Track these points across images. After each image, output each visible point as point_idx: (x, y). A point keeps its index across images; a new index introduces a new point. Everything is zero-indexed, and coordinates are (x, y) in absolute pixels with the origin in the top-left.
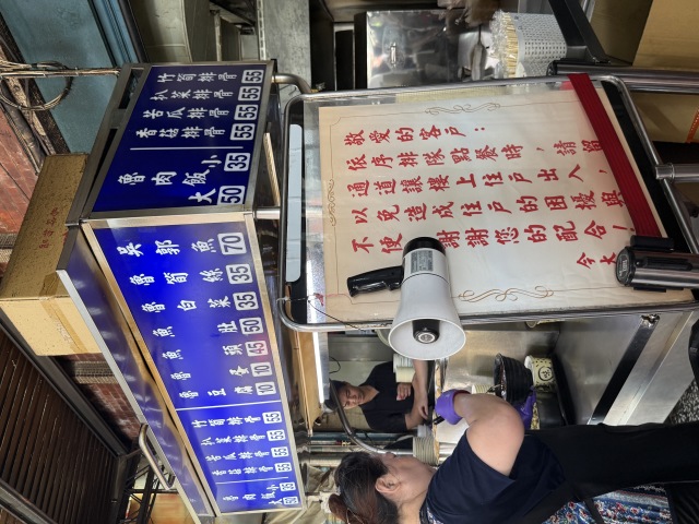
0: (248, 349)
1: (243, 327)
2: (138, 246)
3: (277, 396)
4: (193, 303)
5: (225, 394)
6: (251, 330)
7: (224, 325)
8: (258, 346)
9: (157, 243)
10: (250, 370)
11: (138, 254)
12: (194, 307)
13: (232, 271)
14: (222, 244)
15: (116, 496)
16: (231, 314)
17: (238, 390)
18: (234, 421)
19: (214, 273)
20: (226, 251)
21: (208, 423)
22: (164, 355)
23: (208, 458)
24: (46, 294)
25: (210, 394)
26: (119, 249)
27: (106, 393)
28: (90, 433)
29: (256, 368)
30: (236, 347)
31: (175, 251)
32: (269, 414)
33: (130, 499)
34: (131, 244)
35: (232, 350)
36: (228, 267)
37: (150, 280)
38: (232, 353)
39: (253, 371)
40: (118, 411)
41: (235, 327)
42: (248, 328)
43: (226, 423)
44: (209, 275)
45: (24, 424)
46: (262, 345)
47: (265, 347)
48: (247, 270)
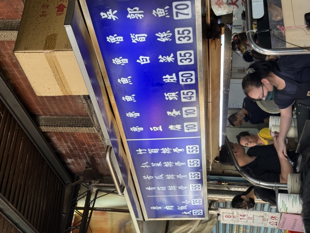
0: (182, 96)
1: (181, 78)
2: (115, 12)
3: (198, 133)
4: (148, 58)
5: (161, 130)
6: (186, 81)
7: (167, 76)
8: (190, 94)
9: (129, 9)
10: (181, 112)
11: (114, 18)
12: (149, 62)
13: (179, 33)
14: (175, 10)
15: (65, 211)
16: (174, 68)
17: (171, 127)
18: (165, 151)
19: (165, 35)
20: (177, 16)
21: (147, 151)
22: (123, 98)
23: (145, 177)
24: (48, 49)
25: (151, 129)
26: (102, 14)
27: (59, 139)
28: (48, 166)
29: (186, 111)
30: (173, 94)
31: (140, 16)
32: (191, 146)
33: (75, 213)
34: (110, 10)
35: (171, 96)
36: (176, 30)
37: (120, 39)
38: (171, 99)
39: (184, 113)
40: (67, 152)
41: (175, 79)
42: (184, 79)
43: (160, 151)
44: (162, 36)
45: (8, 156)
46: (193, 93)
47: (194, 95)
48: (190, 32)
